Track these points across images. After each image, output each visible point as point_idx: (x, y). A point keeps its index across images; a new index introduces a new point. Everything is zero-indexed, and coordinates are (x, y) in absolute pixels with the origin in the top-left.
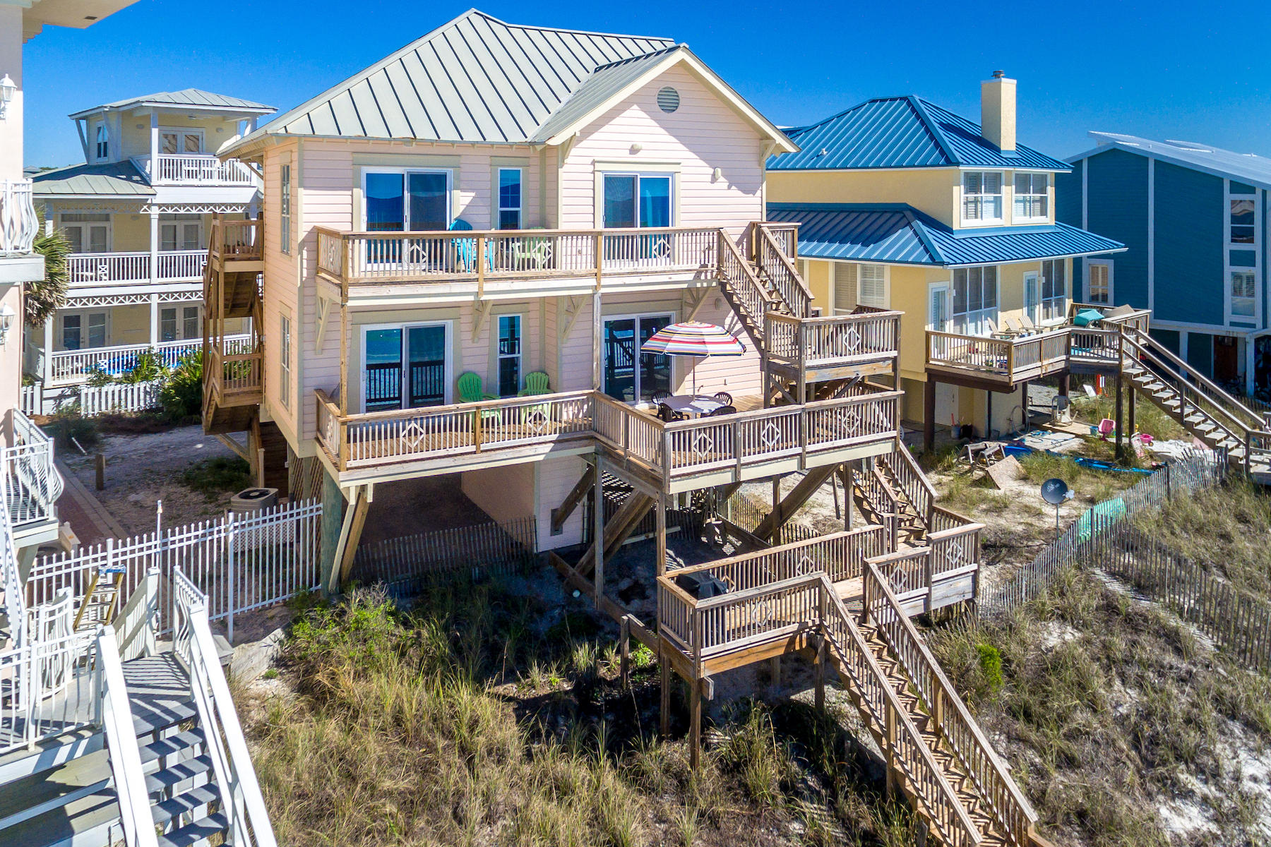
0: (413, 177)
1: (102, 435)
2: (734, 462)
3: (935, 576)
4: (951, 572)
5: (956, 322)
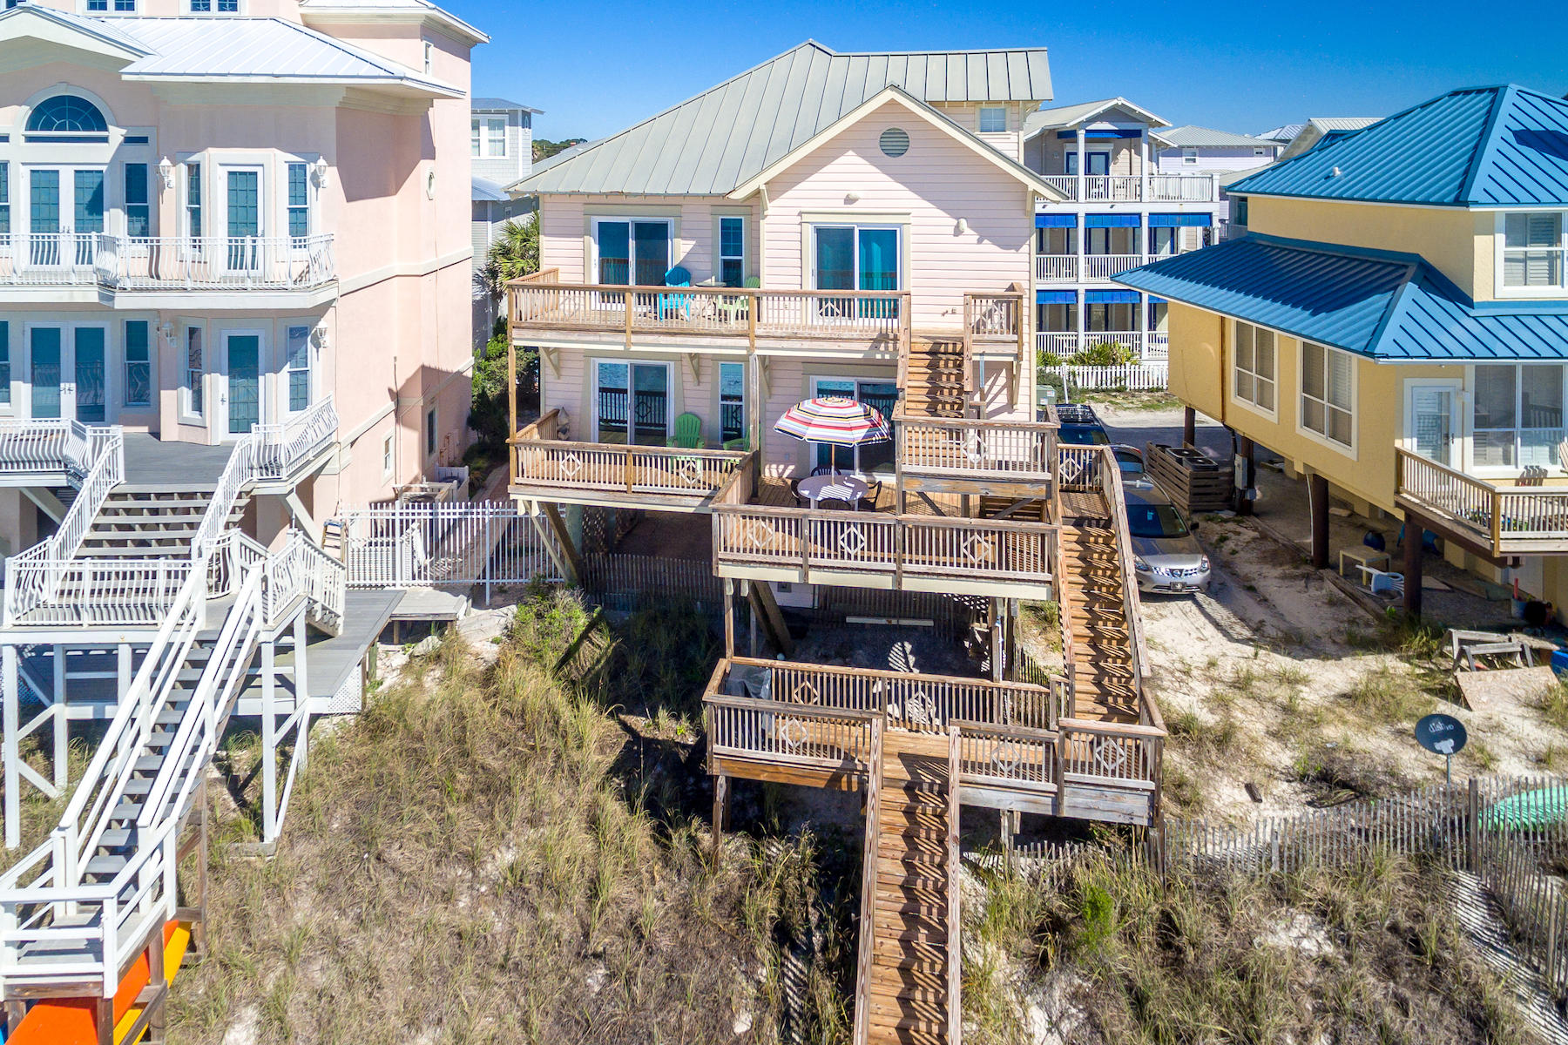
0: (639, 226)
2: (799, 560)
3: (1069, 775)
4: (1101, 779)
5: (1480, 440)
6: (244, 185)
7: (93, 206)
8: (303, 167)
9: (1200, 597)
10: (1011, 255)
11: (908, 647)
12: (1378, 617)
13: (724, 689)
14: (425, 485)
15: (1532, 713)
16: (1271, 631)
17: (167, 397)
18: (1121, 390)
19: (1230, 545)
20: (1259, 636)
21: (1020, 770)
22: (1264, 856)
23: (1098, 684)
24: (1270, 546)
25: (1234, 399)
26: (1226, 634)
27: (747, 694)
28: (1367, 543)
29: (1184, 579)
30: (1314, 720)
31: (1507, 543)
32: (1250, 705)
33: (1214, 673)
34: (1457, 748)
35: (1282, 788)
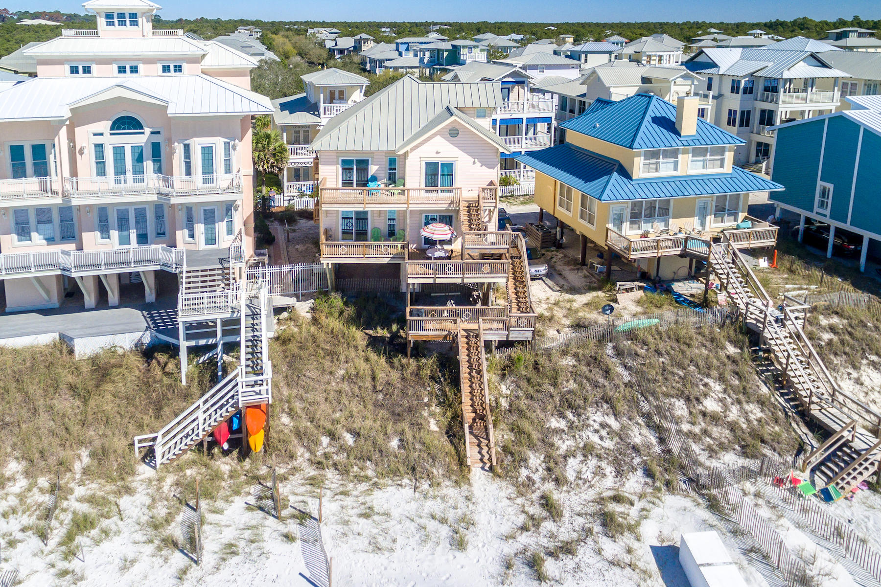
0: (357, 161)
1: (298, 218)
2: (433, 276)
3: (511, 329)
4: (520, 329)
5: (632, 223)
6: (208, 152)
7: (139, 159)
8: (229, 143)
9: (544, 278)
10: (491, 170)
11: (452, 302)
12: (598, 280)
13: (411, 315)
14: (256, 258)
15: (636, 304)
16: (565, 287)
17: (179, 233)
18: (512, 196)
19: (554, 260)
20: (562, 289)
21: (498, 329)
22: (560, 346)
23: (518, 305)
24: (567, 259)
25: (558, 207)
26: (552, 289)
27: (419, 316)
28: (598, 256)
29: (540, 273)
30: (577, 311)
31: (633, 256)
32: (558, 309)
33: (548, 301)
34: (611, 313)
35: (567, 330)
